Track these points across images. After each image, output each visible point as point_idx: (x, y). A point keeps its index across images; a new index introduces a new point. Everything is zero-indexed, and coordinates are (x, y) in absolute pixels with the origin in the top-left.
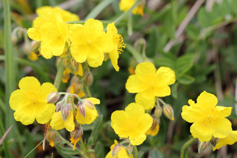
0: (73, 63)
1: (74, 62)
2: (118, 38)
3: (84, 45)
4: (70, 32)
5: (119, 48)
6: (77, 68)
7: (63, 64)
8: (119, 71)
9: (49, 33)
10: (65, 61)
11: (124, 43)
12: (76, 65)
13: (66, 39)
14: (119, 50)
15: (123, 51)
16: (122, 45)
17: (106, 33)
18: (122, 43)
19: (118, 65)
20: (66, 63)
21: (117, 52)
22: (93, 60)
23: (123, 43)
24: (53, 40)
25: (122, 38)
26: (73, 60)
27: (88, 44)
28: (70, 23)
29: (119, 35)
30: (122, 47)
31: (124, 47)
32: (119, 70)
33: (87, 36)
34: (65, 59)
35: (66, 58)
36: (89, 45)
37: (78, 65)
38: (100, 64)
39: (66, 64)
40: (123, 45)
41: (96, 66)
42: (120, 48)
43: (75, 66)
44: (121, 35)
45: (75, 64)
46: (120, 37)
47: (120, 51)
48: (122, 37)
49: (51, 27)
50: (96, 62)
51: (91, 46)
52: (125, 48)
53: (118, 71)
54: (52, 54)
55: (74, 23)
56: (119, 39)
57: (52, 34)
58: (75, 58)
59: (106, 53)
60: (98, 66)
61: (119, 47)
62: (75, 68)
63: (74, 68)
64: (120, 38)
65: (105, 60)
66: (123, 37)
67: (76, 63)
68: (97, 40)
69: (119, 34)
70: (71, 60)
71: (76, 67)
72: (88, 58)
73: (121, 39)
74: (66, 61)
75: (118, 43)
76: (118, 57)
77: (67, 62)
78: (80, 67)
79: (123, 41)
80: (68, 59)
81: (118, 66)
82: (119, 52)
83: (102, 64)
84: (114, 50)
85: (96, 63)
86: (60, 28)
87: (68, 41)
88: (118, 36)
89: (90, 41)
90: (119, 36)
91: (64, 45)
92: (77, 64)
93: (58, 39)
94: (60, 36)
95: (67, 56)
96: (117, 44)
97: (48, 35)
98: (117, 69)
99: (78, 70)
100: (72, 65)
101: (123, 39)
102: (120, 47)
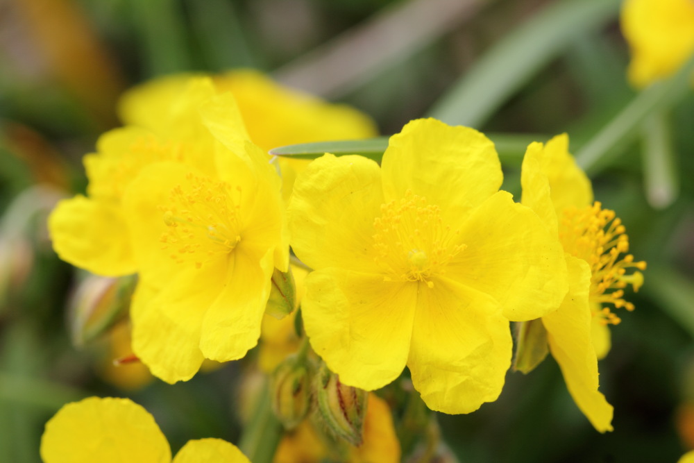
0: (329, 399)
1: (332, 388)
2: (594, 227)
3: (387, 279)
4: (299, 204)
5: (603, 286)
6: (358, 427)
7: (274, 406)
8: (610, 428)
9: (169, 224)
10: (281, 387)
11: (636, 260)
12: (351, 410)
13: (276, 254)
14: (607, 299)
15: (630, 307)
16: (623, 271)
17: (517, 198)
18: (621, 256)
19: (600, 389)
20: (287, 398)
21: (589, 314)
22: (447, 369)
23: (629, 258)
24: (199, 265)
25: (621, 229)
26: (326, 382)
27: (413, 272)
28: (292, 153)
29: (603, 208)
30: (624, 280)
31: (637, 280)
32: (613, 423)
33: (398, 221)
34: (281, 376)
35: (288, 369)
36: (419, 281)
37: (359, 410)
38: (492, 390)
39: (287, 406)
40: (629, 271)
41: (469, 405)
42: (609, 291)
43: (340, 415)
44: (610, 208)
45: (342, 402)
46: (603, 222)
47: (611, 306)
48: (617, 221)
49: (178, 191)
50: (463, 379)
51: (430, 284)
52: (641, 289)
53: (607, 433)
54: (199, 353)
55: (321, 155)
56: (605, 238)
57: (186, 231)
58: (334, 361)
59: (530, 324)
60: (478, 407)
61: (602, 281)
62: (345, 425)
63: (336, 425)
64: (606, 228)
65: (526, 368)
66: (623, 223)
67: (348, 398)
68: (463, 246)
69: (598, 204)
70: (318, 382)
71: (351, 423)
72: (412, 355)
73: (616, 237)
74: (288, 387)
75: (593, 256)
76: (599, 344)
77: (297, 390)
78: (381, 420)
79: (623, 244)
80: (301, 372)
81: (601, 398)
82: (607, 310)
83: (504, 389)
84: (571, 299)
85: (464, 387)
86: (239, 189)
87: (285, 266)
88: (593, 218)
89: (418, 255)
90: (597, 215)
91: (265, 291)
92: (353, 402)
93: (229, 255)
94: (238, 238)
95: (294, 355)
96: (588, 261)
97: (165, 240)
98: (601, 416)
99: (360, 435)
100: (326, 407)
101: (627, 232)
102: (607, 285)
